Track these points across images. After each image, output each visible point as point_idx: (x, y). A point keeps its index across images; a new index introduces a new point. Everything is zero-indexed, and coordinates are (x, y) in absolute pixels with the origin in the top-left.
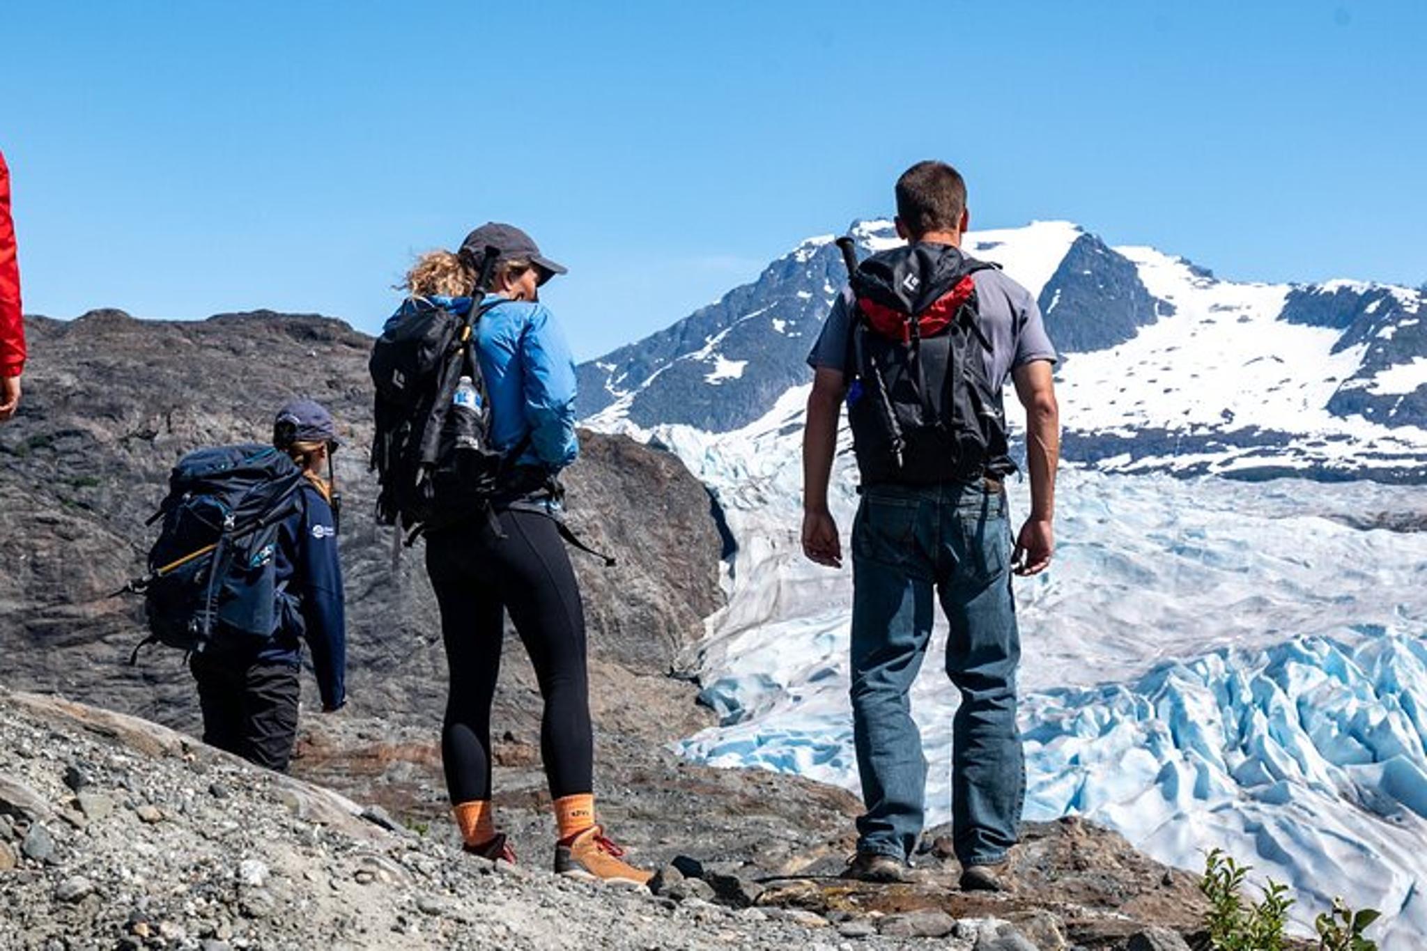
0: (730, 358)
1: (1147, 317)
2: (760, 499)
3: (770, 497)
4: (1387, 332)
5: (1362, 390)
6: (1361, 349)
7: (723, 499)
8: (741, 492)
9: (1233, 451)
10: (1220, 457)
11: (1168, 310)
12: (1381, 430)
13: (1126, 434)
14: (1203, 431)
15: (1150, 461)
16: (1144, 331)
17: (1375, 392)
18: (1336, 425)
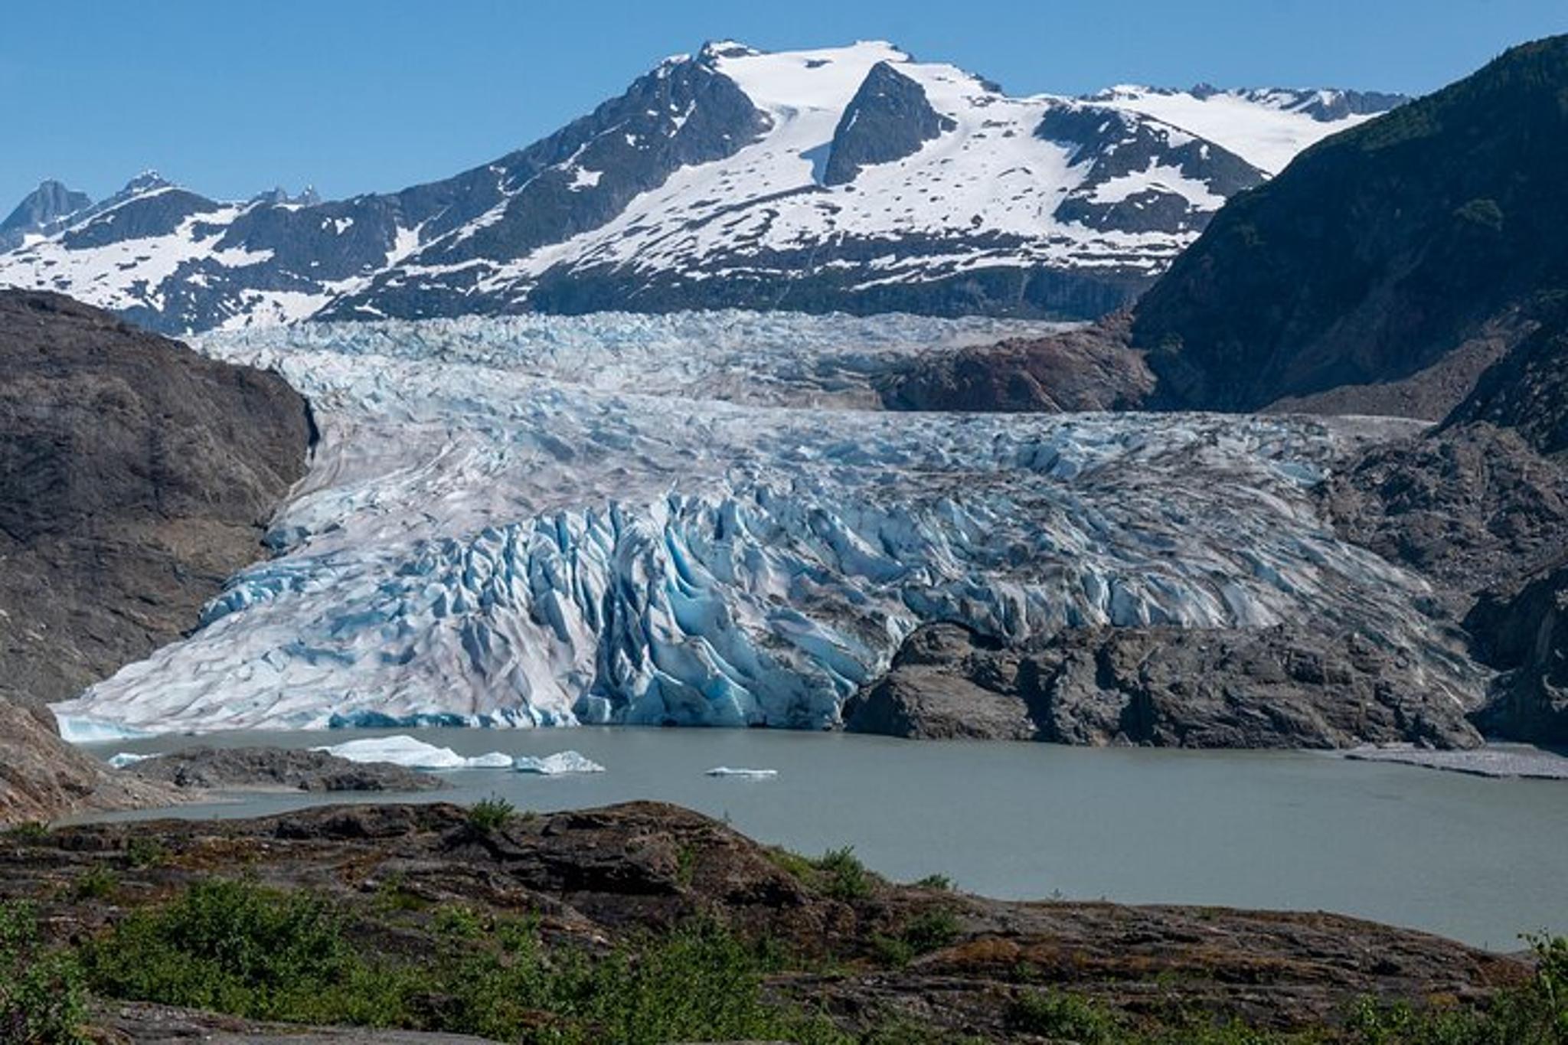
0: (590, 169)
1: (932, 133)
2: (338, 404)
3: (346, 402)
4: (1111, 149)
5: (1083, 199)
6: (1089, 163)
7: (313, 405)
8: (325, 401)
9: (977, 252)
10: (966, 257)
11: (950, 125)
12: (1095, 234)
13: (893, 238)
14: (955, 235)
15: (911, 261)
16: (928, 145)
17: (1093, 201)
18: (1061, 230)
